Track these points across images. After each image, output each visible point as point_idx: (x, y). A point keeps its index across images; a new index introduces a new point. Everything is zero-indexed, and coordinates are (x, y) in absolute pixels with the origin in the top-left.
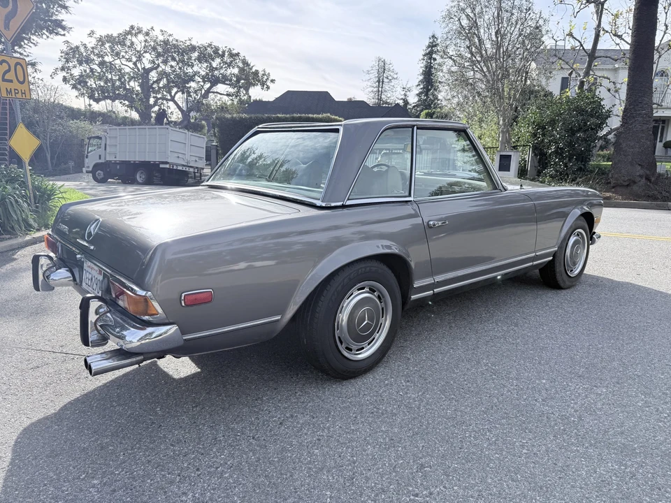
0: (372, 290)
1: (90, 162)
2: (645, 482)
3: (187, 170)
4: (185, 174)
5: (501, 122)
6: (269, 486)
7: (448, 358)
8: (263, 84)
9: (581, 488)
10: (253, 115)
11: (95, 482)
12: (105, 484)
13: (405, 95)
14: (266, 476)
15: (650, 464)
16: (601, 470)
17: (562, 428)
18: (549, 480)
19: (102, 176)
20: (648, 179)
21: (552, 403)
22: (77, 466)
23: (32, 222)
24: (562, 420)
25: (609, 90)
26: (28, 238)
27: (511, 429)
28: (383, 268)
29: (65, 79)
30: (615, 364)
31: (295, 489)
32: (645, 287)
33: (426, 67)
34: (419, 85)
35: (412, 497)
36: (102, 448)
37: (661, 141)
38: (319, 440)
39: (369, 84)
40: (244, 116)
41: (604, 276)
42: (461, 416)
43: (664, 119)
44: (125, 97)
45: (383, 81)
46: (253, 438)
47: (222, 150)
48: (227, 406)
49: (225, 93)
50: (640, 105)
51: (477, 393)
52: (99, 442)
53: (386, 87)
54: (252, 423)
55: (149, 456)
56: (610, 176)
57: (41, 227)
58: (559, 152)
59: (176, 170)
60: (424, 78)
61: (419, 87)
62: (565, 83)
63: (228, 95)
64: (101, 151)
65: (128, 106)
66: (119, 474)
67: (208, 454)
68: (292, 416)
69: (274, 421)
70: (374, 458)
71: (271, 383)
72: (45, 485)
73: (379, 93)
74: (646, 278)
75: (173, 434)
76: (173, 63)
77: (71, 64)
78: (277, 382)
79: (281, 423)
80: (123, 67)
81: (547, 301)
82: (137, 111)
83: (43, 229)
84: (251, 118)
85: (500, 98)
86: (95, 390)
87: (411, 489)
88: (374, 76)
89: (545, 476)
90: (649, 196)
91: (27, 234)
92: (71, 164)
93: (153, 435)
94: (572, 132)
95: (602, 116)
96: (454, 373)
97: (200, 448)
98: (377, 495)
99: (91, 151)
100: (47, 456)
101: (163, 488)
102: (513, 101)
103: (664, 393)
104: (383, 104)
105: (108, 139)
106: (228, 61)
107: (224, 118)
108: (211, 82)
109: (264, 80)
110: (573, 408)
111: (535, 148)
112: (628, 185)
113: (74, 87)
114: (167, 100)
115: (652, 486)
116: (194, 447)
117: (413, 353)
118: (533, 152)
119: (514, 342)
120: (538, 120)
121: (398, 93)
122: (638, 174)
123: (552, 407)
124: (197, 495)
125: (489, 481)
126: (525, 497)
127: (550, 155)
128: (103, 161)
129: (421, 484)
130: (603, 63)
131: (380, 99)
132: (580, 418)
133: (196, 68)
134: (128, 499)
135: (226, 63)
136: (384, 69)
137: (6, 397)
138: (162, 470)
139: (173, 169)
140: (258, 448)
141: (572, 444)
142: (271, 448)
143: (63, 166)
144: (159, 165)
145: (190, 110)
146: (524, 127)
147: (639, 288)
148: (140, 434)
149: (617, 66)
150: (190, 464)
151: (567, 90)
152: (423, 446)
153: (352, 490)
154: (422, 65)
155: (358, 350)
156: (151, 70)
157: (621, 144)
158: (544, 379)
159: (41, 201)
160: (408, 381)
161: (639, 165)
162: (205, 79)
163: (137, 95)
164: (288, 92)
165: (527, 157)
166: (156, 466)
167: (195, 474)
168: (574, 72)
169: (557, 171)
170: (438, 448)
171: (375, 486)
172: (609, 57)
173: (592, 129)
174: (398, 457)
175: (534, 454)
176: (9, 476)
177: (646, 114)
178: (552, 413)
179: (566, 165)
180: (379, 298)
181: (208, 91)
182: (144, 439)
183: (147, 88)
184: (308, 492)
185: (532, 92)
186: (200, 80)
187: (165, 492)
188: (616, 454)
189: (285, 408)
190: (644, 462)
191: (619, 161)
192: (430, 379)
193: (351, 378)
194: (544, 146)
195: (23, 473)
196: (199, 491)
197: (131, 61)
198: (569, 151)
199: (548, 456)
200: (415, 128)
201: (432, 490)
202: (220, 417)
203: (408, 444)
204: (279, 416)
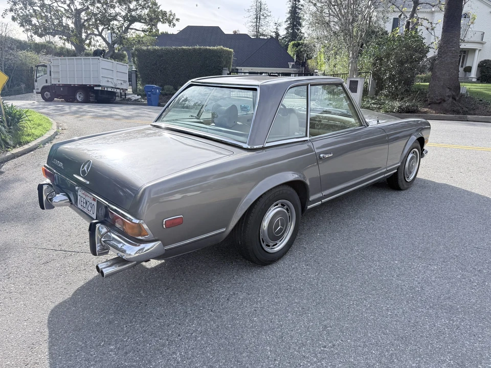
0: (283, 205)
1: (39, 85)
2: (466, 331)
3: (115, 91)
4: (113, 94)
5: (351, 56)
6: (228, 345)
7: (331, 247)
8: (170, 22)
9: (427, 337)
10: (163, 47)
11: (112, 347)
12: (119, 349)
13: (277, 29)
14: (225, 338)
15: (468, 319)
16: (438, 324)
17: (411, 296)
18: (407, 333)
19: (49, 96)
20: (454, 98)
21: (403, 278)
22: (96, 336)
23: (8, 141)
24: (411, 290)
25: (427, 29)
26: (8, 154)
27: (379, 298)
28: (291, 190)
29: (14, 19)
30: (441, 247)
31: (246, 346)
32: (457, 188)
33: (292, 7)
34: (287, 21)
35: (322, 348)
36: (110, 323)
37: (462, 67)
38: (255, 310)
39: (250, 20)
40: (157, 47)
41: (429, 179)
42: (346, 290)
43: (465, 50)
44: (62, 33)
45: (260, 18)
46: (212, 311)
47: (140, 74)
48: (189, 287)
49: (141, 30)
50: (451, 44)
51: (354, 273)
52: (107, 318)
53: (262, 22)
54: (208, 300)
55: (144, 327)
56: (428, 96)
57: (16, 145)
58: (391, 78)
59: (107, 91)
60: (291, 16)
61: (287, 23)
62: (396, 23)
63: (143, 31)
64: (47, 76)
65: (65, 40)
66: (126, 341)
67: (184, 324)
68: (234, 294)
69: (223, 298)
70: (293, 323)
71: (215, 269)
72: (78, 351)
73: (257, 27)
74: (457, 180)
75: (157, 310)
76: (99, 5)
77: (18, 7)
78: (219, 269)
79: (228, 299)
80: (59, 8)
81: (392, 200)
82: (72, 43)
83: (18, 146)
84: (162, 49)
85: (351, 37)
86: (93, 279)
87: (321, 342)
88: (253, 14)
89: (404, 330)
90: (454, 111)
91: (7, 151)
92: (23, 86)
93: (142, 311)
94: (402, 63)
95: (423, 50)
96: (337, 258)
97: (177, 320)
98: (299, 348)
99: (39, 76)
100: (73, 330)
101: (159, 350)
102: (360, 39)
103: (474, 268)
104: (260, 36)
105: (52, 67)
106: (143, 4)
107: (142, 49)
108: (129, 21)
109: (171, 19)
110: (417, 281)
111: (374, 74)
112: (440, 103)
113: (22, 25)
114: (96, 35)
115: (470, 334)
116: (173, 319)
117: (307, 243)
118: (373, 77)
119: (374, 233)
120: (378, 53)
121: (271, 27)
122: (447, 95)
123: (403, 281)
124: (182, 353)
125: (369, 335)
126: (393, 345)
127: (385, 80)
128: (49, 85)
129: (327, 339)
130: (424, 8)
131: (258, 32)
132: (422, 288)
133: (117, 10)
134: (138, 358)
135: (141, 5)
136: (261, 9)
137: (31, 287)
138: (155, 337)
139: (104, 91)
140: (216, 318)
141: (419, 306)
142: (225, 318)
143: (16, 88)
144: (93, 87)
145: (114, 43)
146: (367, 58)
147: (453, 188)
148: (134, 311)
149: (433, 9)
150: (173, 332)
151: (398, 28)
152: (324, 312)
153: (283, 345)
154: (290, 6)
155: (274, 246)
156: (81, 10)
157: (436, 73)
158: (396, 260)
159: (12, 124)
160: (307, 265)
161: (449, 88)
162: (125, 18)
163: (73, 31)
164: (188, 27)
165: (368, 81)
166: (150, 334)
167: (178, 338)
168: (403, 15)
169: (390, 92)
170: (334, 313)
171: (297, 342)
172: (429, 4)
173: (416, 61)
174: (309, 321)
175: (396, 315)
176: (51, 346)
177: (455, 51)
178: (404, 285)
179: (396, 88)
180: (287, 210)
181: (128, 28)
182: (137, 314)
183: (79, 25)
184: (255, 348)
185: (373, 32)
186: (121, 19)
187: (161, 352)
188: (446, 313)
189: (228, 288)
190: (464, 318)
191: (434, 85)
192: (321, 263)
193: (269, 264)
194: (381, 73)
195: (60, 343)
196: (183, 350)
197: (65, 3)
198: (399, 77)
199: (405, 316)
200: (309, 85)
201: (335, 342)
202: (185, 296)
203: (314, 311)
204: (225, 294)
